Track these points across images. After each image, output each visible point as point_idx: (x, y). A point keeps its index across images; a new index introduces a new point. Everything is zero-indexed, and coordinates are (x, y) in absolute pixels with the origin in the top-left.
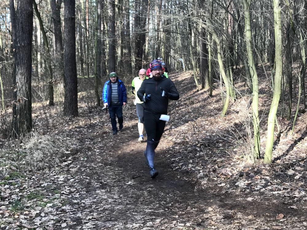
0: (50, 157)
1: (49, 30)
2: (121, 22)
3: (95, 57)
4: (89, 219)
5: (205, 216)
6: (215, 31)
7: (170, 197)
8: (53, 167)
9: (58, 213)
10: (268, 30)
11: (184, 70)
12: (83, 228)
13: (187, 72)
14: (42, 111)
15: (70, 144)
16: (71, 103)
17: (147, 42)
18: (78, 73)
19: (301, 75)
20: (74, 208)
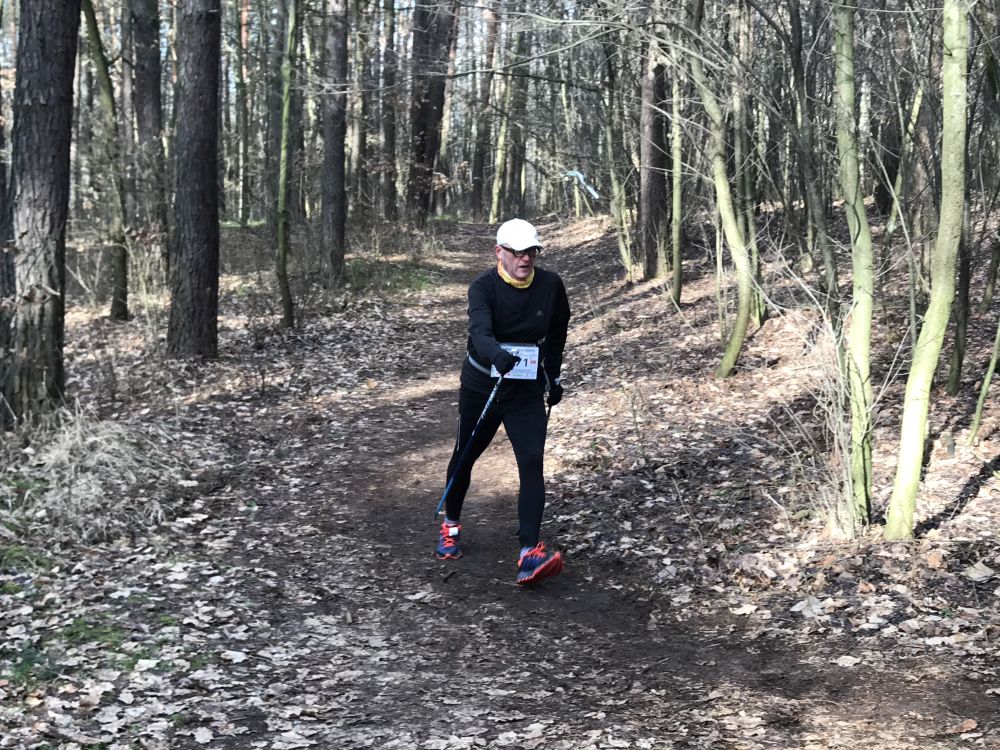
0: (127, 499)
4: (293, 717)
5: (699, 715)
7: (564, 649)
8: (144, 532)
9: (178, 692)
11: (577, 213)
12: (274, 746)
13: (587, 219)
15: (196, 454)
16: (194, 313)
20: (234, 676)
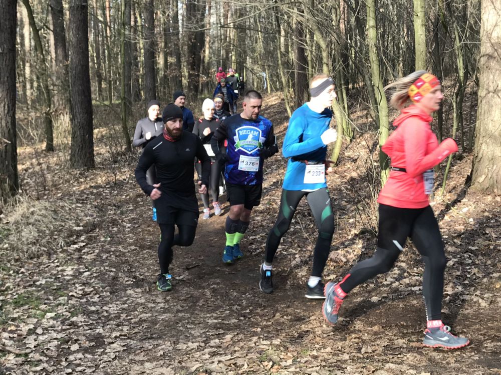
0: (48, 237)
1: (45, 25)
2: (164, 12)
3: (121, 71)
4: (116, 337)
5: (304, 327)
6: (318, 28)
7: (247, 299)
8: (55, 252)
9: (64, 327)
10: (405, 25)
11: (269, 92)
12: (106, 351)
13: (274, 94)
14: (34, 160)
15: (83, 214)
16: (82, 147)
17: (207, 46)
18: (93, 96)
19: (457, 98)
20: (91, 319)
